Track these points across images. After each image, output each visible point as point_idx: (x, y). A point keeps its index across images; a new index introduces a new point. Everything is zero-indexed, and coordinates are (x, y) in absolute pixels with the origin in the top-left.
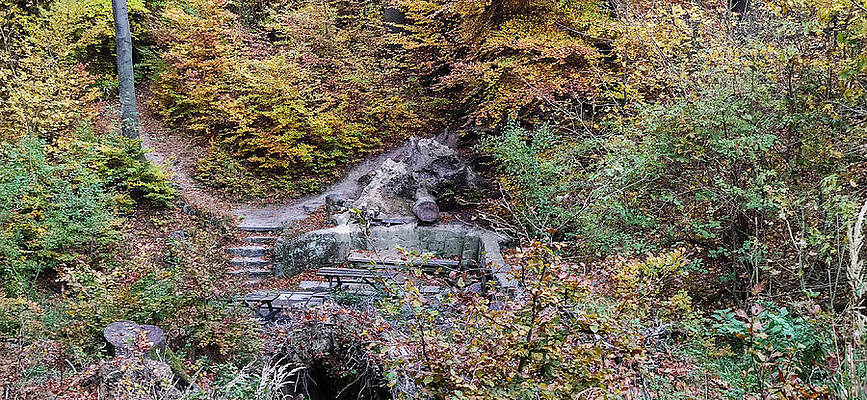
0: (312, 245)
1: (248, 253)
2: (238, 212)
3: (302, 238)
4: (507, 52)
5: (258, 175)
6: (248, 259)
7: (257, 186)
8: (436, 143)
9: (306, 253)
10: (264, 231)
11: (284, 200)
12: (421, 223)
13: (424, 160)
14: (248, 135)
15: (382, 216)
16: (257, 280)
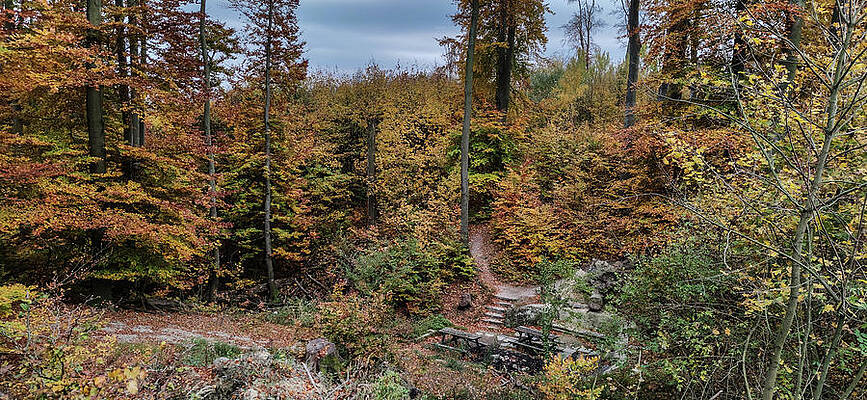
0: (529, 312)
1: (496, 311)
2: (502, 287)
3: (524, 308)
4: (647, 216)
5: (519, 269)
6: (494, 314)
7: (517, 275)
8: (606, 264)
9: (525, 316)
10: (508, 300)
11: (528, 284)
12: (592, 310)
13: (598, 273)
14: (518, 248)
15: (570, 302)
16: (495, 327)
